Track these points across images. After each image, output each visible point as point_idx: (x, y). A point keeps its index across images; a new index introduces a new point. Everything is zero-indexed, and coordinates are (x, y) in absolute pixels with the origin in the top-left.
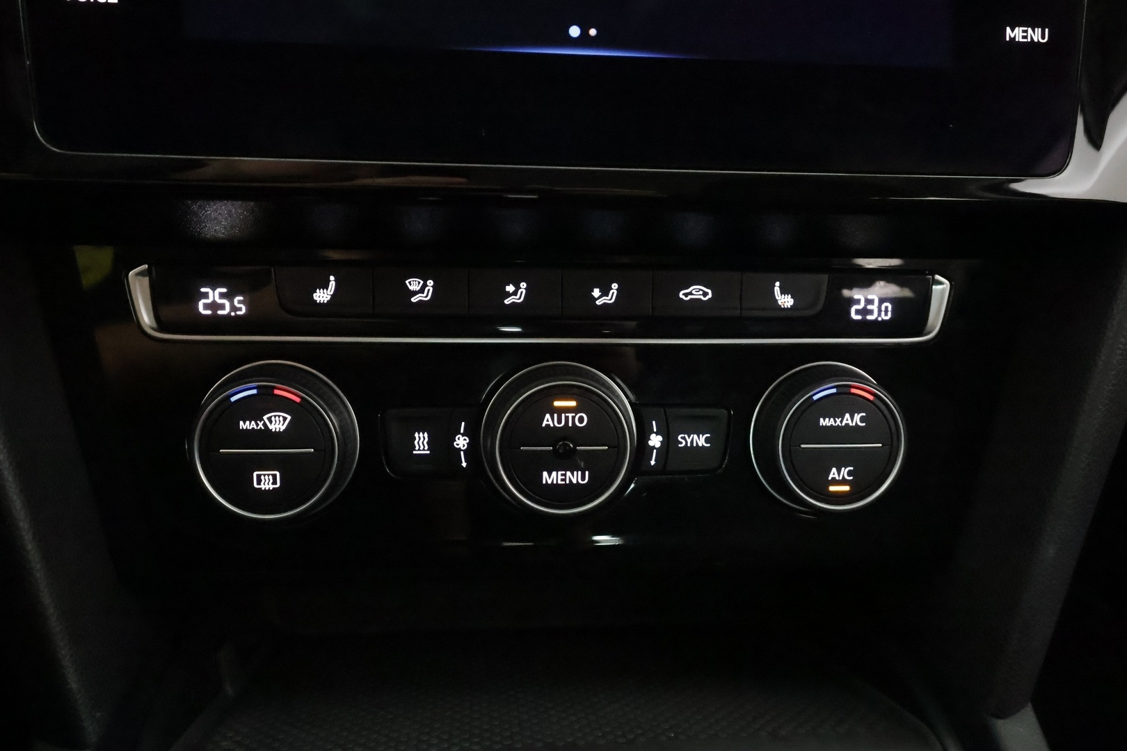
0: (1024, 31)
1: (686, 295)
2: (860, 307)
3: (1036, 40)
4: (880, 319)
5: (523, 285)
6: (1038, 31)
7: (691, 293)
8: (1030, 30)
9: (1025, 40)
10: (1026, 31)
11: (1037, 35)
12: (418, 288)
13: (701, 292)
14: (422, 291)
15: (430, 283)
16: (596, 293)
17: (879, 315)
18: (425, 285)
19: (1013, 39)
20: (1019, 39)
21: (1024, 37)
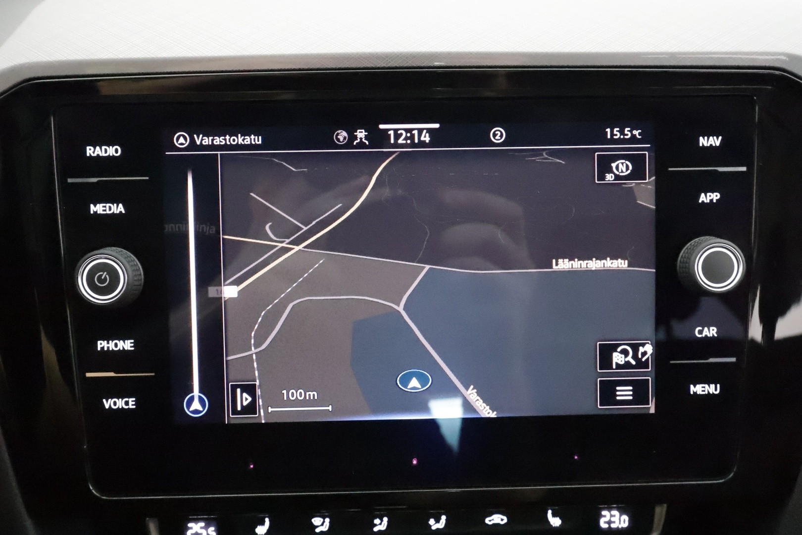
0: (703, 387)
1: (490, 521)
2: (607, 519)
3: (711, 393)
4: (620, 527)
5: (385, 519)
6: (713, 386)
7: (493, 520)
8: (706, 386)
9: (704, 393)
10: (704, 387)
11: (712, 389)
12: (320, 523)
13: (500, 519)
14: (322, 525)
15: (327, 520)
16: (432, 522)
17: (620, 523)
18: (324, 522)
19: (695, 393)
20: (700, 392)
21: (703, 391)
